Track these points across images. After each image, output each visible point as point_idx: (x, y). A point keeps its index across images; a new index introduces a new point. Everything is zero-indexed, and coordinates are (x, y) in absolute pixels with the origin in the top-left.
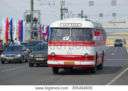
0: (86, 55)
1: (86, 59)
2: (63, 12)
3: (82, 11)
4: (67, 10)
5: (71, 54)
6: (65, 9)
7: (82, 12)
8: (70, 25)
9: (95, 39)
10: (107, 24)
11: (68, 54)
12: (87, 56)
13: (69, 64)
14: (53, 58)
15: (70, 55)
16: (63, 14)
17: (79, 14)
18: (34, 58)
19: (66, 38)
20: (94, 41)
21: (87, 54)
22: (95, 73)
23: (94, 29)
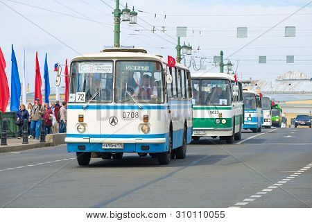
2: (181, 53)
4: (190, 48)
6: (185, 47)
7: (222, 53)
10: (274, 83)
16: (182, 56)
17: (216, 56)
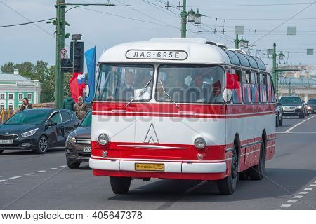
0: (198, 142)
1: (199, 155)
2: (239, 46)
3: (275, 44)
4: (247, 42)
5: (156, 142)
6: (243, 41)
8: (154, 55)
9: (228, 95)
11: (146, 141)
12: (201, 146)
13: (150, 169)
14: (105, 152)
15: (151, 142)
17: (269, 50)
18: (76, 146)
19: (142, 94)
20: (223, 103)
21: (202, 141)
22: (229, 194)
23: (226, 67)
